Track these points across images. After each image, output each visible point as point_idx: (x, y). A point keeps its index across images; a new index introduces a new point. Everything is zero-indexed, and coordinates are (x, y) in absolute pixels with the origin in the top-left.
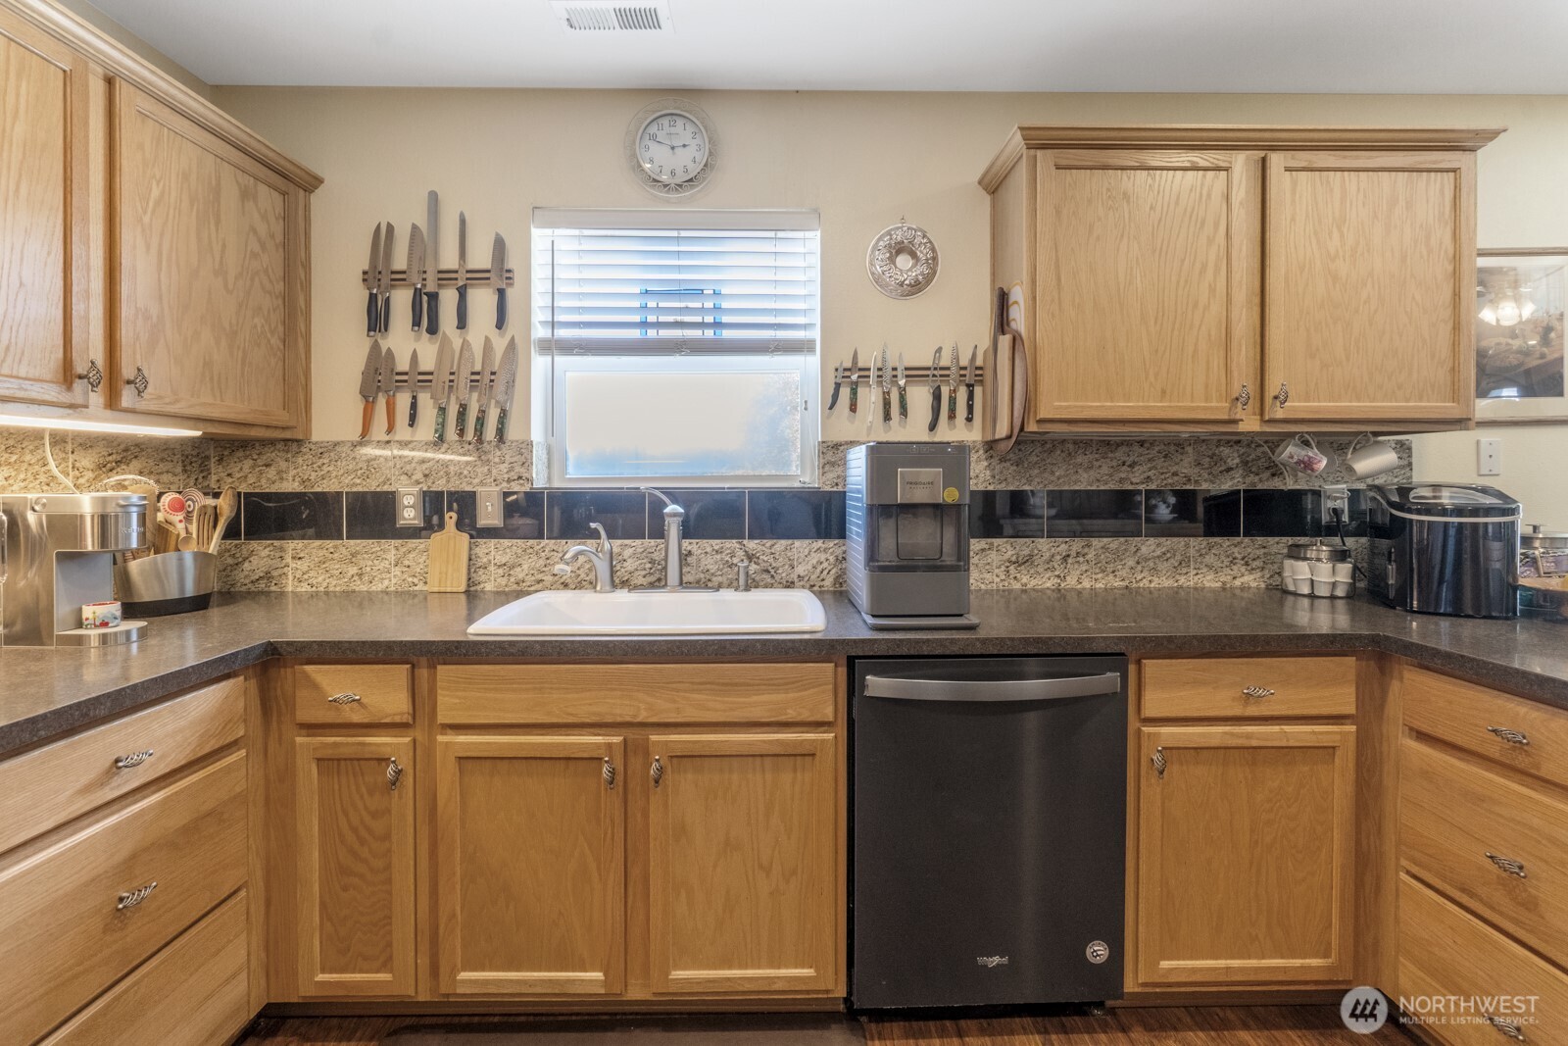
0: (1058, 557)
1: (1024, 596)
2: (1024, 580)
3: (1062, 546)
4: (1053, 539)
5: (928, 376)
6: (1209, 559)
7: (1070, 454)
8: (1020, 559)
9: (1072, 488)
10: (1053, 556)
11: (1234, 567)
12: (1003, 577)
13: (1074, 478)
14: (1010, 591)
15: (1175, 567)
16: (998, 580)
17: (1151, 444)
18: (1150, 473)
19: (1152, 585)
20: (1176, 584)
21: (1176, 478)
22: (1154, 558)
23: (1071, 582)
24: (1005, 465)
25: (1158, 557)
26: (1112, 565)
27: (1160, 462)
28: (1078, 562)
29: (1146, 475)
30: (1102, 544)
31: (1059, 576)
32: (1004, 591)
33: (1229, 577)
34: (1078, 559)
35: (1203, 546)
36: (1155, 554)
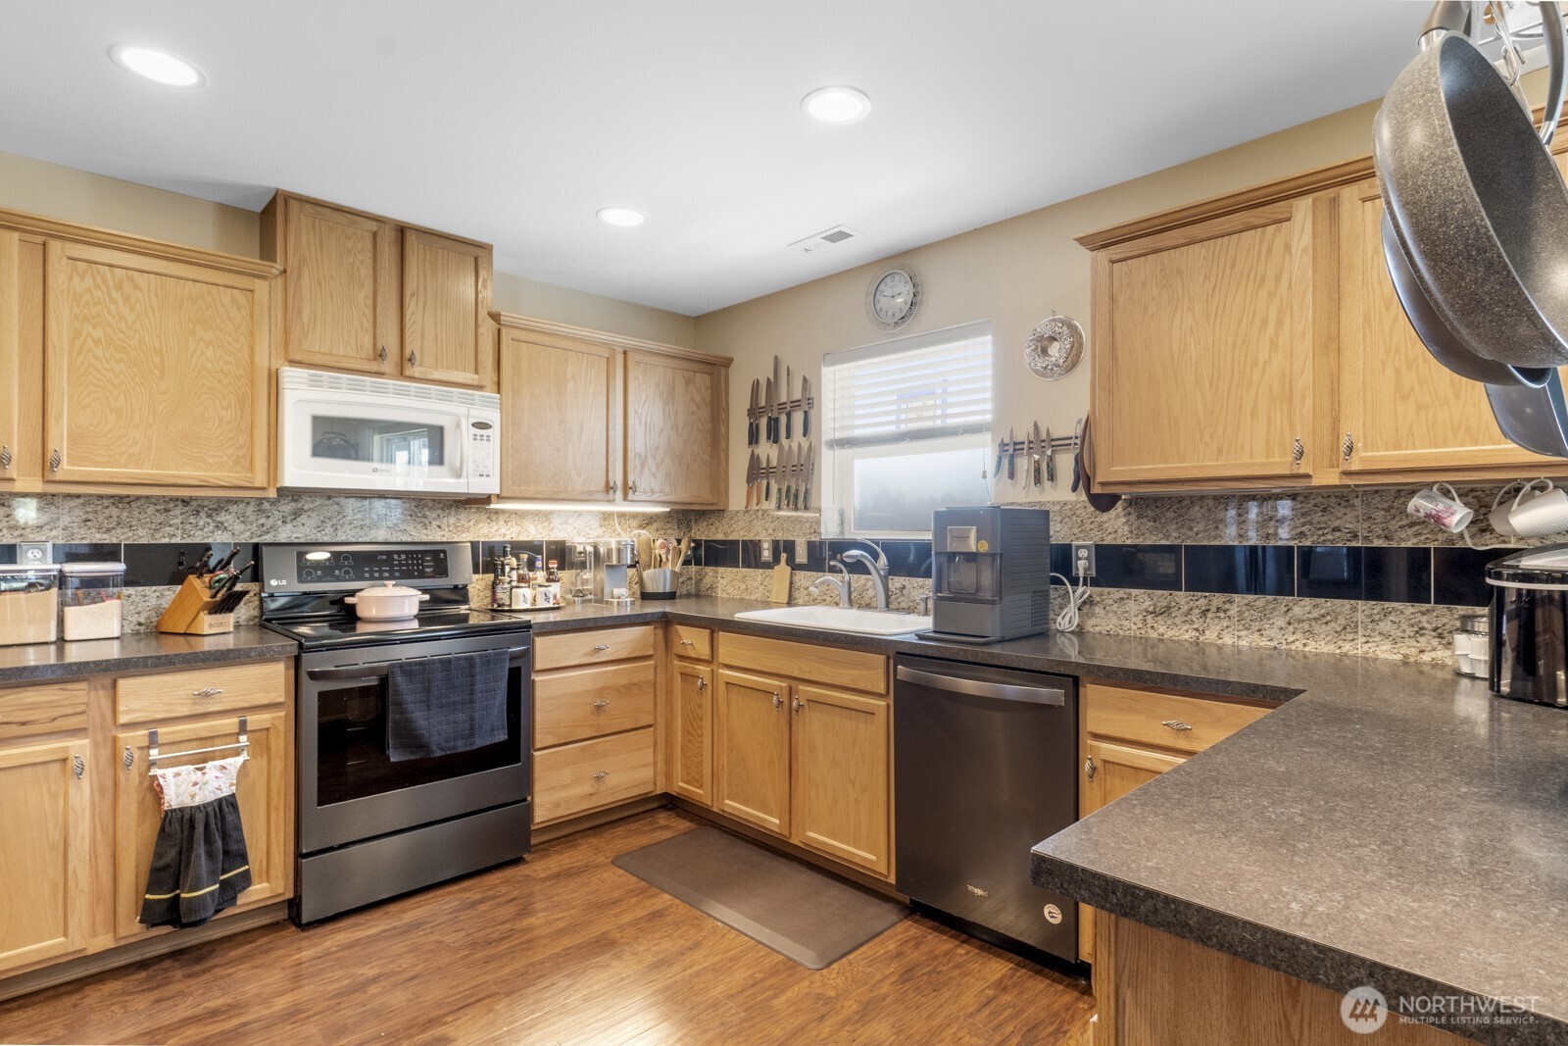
0: (1197, 611)
1: (1161, 646)
2: (1161, 630)
3: (1201, 599)
4: (1192, 593)
5: (1070, 444)
6: (1385, 626)
7: (1209, 510)
8: (1157, 610)
9: (1212, 543)
10: (1191, 609)
11: (1422, 639)
12: (1141, 626)
13: (1213, 534)
14: (1147, 639)
15: (1337, 632)
16: (1135, 627)
17: (1305, 497)
18: (1303, 529)
19: (1307, 649)
20: (1338, 651)
21: (1337, 534)
22: (1310, 620)
23: (1210, 636)
24: (1142, 521)
25: (1315, 619)
26: (1257, 623)
27: (1317, 517)
28: (1219, 617)
29: (1298, 531)
30: (1246, 601)
31: (1197, 630)
32: (1141, 638)
33: (1413, 650)
34: (1219, 614)
35: (1375, 611)
36: (1311, 616)
